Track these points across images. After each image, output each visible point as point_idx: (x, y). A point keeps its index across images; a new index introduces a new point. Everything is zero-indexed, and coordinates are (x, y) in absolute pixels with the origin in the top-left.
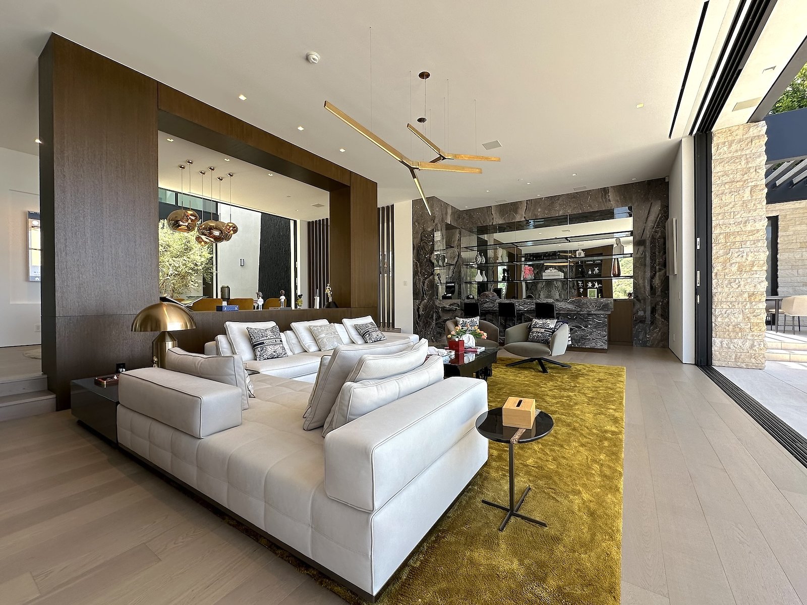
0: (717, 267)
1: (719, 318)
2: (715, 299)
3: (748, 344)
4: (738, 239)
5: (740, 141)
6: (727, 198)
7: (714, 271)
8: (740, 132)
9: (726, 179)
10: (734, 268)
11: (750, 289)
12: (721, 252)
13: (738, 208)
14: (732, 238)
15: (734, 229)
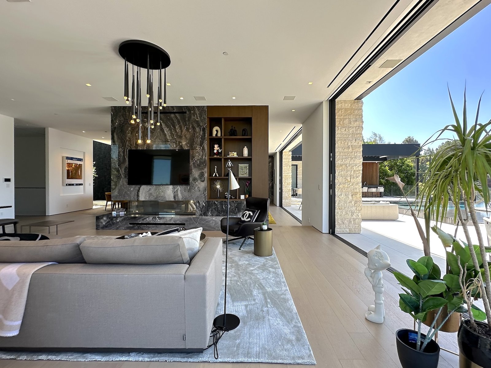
0: (283, 183)
1: (283, 196)
2: (283, 191)
3: (288, 201)
4: (287, 177)
5: (287, 155)
6: (285, 168)
7: (283, 184)
8: (287, 153)
9: (285, 163)
10: (286, 184)
11: (289, 188)
12: (284, 180)
13: (287, 170)
14: (286, 177)
15: (286, 175)
